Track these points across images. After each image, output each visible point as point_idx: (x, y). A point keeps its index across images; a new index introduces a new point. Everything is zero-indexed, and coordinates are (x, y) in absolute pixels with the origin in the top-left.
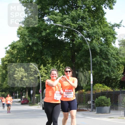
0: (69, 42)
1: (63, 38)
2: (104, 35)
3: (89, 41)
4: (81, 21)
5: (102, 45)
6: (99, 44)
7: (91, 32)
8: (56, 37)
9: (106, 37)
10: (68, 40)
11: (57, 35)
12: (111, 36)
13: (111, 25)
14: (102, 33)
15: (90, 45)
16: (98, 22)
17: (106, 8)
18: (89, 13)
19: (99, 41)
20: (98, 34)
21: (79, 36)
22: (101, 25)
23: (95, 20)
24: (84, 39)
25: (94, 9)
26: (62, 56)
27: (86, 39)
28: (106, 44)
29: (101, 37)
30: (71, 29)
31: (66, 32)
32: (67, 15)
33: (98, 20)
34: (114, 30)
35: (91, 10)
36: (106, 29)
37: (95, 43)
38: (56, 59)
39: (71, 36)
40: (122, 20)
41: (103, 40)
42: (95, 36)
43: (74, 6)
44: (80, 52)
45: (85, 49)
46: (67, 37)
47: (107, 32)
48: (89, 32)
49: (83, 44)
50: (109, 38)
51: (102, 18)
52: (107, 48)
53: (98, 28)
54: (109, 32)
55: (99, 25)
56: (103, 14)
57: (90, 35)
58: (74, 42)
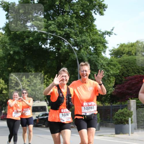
0: (55, 51)
1: (48, 46)
2: (93, 44)
3: (76, 51)
4: (68, 28)
5: (91, 55)
6: (87, 54)
7: (78, 39)
8: (40, 45)
9: (95, 46)
10: (53, 49)
11: (41, 43)
12: (101, 45)
13: (101, 33)
14: (91, 42)
15: (77, 55)
16: (86, 29)
17: (96, 14)
18: (77, 19)
19: (88, 50)
20: (87, 43)
21: (65, 44)
22: (91, 33)
23: (83, 27)
24: (72, 48)
25: (83, 15)
26: (46, 66)
27: (73, 47)
28: (95, 54)
29: (90, 46)
30: (57, 36)
31: (52, 40)
32: (52, 21)
33: (87, 27)
34: (104, 38)
35: (80, 15)
36: (96, 37)
37: (83, 53)
38: (40, 70)
39: (56, 45)
40: (114, 28)
41: (92, 49)
42: (83, 44)
43: (60, 11)
44: (66, 62)
45: (72, 58)
46: (52, 46)
47: (97, 40)
48: (76, 40)
49: (70, 54)
50: (99, 47)
51: (91, 25)
52: (96, 59)
53: (87, 35)
54: (99, 40)
55: (88, 32)
56: (93, 20)
57: (78, 44)
58: (60, 51)
